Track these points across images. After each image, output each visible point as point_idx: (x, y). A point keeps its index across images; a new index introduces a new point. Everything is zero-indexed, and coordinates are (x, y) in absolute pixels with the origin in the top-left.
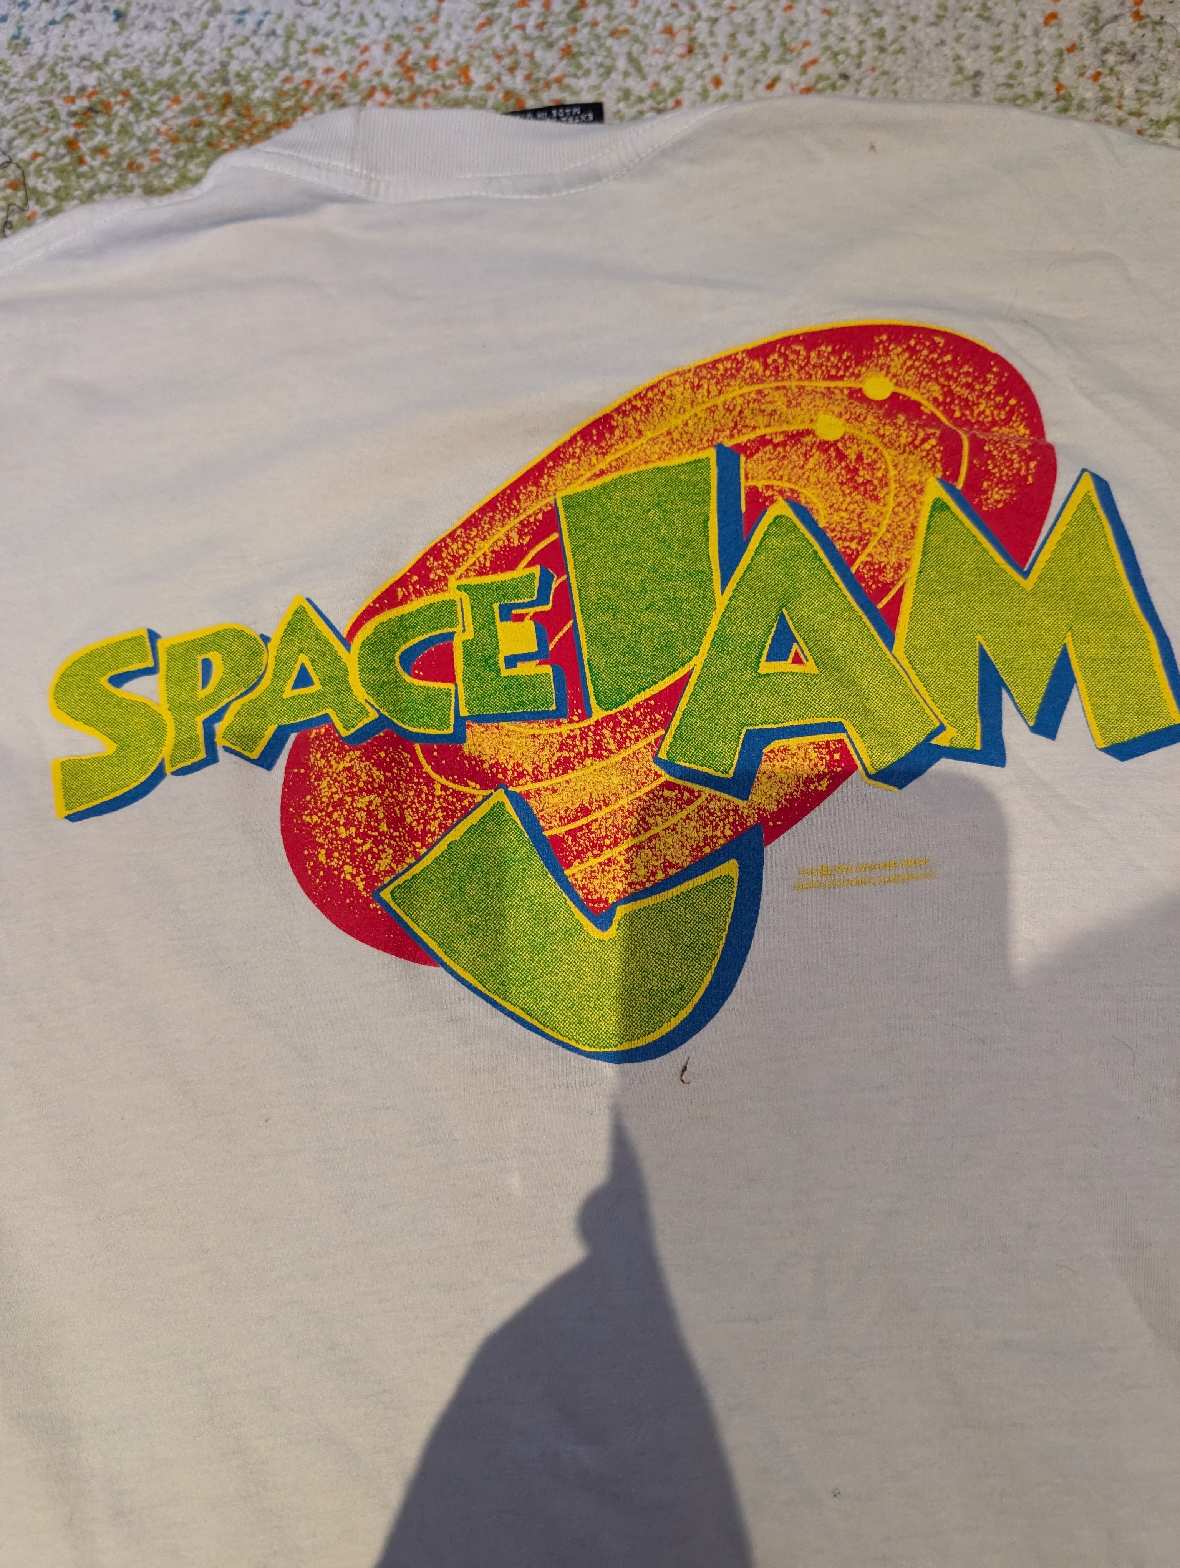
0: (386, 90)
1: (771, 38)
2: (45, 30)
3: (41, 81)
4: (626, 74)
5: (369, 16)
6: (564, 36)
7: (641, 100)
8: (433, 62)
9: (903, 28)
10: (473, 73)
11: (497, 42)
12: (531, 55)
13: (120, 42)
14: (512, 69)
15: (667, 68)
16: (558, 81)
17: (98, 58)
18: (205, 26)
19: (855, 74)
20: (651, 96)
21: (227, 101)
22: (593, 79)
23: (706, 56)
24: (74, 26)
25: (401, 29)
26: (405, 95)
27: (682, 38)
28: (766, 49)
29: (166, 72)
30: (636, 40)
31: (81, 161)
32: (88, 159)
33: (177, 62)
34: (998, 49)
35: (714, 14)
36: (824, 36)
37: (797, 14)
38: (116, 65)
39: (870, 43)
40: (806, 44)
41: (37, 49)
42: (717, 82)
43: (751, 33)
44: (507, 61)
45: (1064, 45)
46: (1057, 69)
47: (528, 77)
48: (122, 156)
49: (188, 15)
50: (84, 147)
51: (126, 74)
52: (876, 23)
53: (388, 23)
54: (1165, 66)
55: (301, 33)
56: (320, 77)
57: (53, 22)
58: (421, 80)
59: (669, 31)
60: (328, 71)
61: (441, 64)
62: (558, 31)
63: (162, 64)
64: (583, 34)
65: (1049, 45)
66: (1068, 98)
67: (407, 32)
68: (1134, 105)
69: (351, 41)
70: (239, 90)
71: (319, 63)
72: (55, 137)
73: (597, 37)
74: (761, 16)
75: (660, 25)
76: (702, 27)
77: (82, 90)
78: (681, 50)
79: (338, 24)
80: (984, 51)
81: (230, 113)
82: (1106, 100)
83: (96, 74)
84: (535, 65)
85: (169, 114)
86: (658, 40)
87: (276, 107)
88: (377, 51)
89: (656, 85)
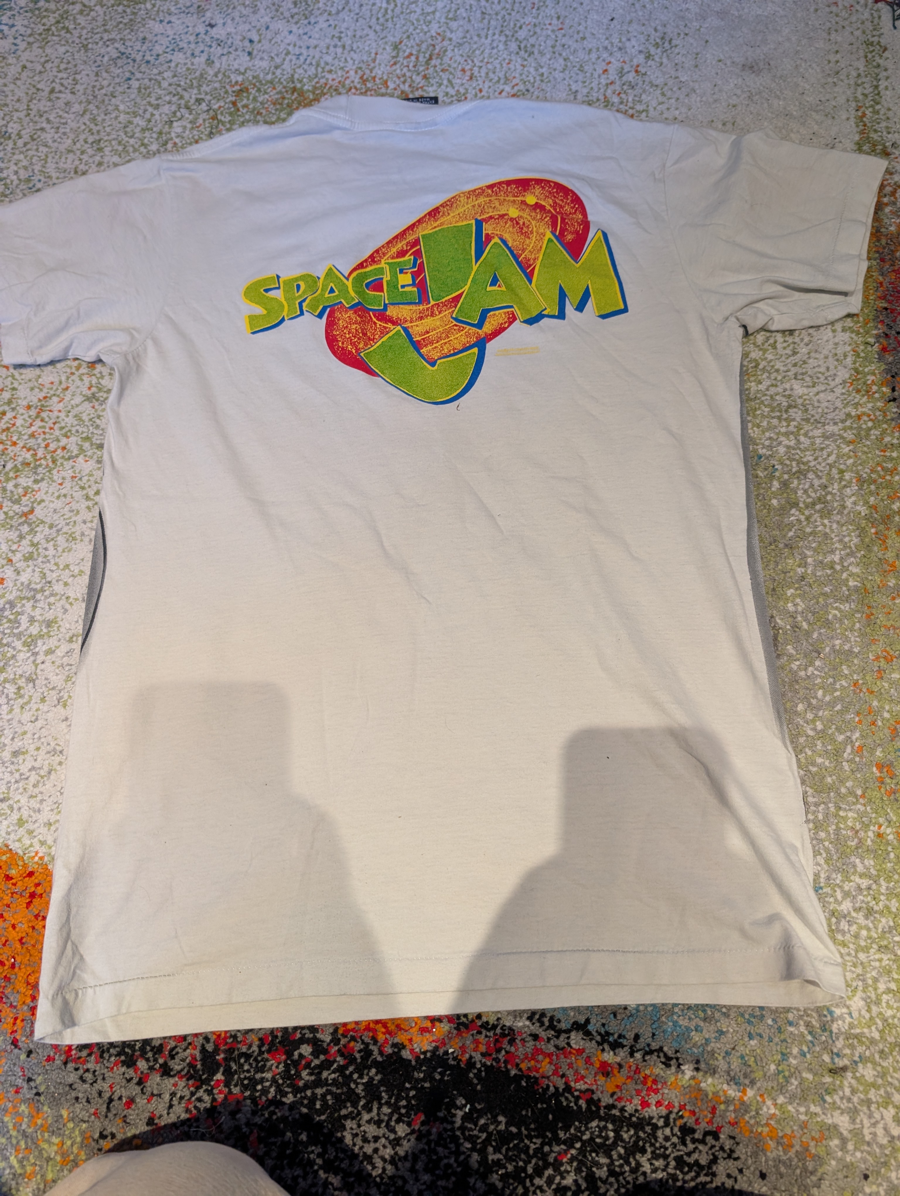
0: (356, 88)
1: (501, 75)
2: (220, 58)
3: (220, 78)
4: (447, 86)
5: (349, 59)
6: (424, 71)
7: (452, 96)
8: (374, 78)
9: (550, 73)
10: (389, 83)
11: (398, 71)
12: (411, 78)
13: (250, 64)
14: (404, 82)
15: (462, 84)
16: (422, 88)
17: (242, 70)
18: (284, 60)
19: (532, 90)
20: (456, 95)
21: (294, 89)
22: (434, 88)
23: (477, 80)
24: (232, 57)
25: (361, 65)
26: (364, 90)
27: (468, 73)
28: (500, 79)
29: (269, 77)
30: (451, 73)
31: (238, 110)
32: (241, 109)
33: (274, 73)
34: (585, 82)
35: (481, 64)
36: (521, 75)
37: (511, 66)
38: (249, 74)
39: (538, 78)
40: (514, 77)
41: (217, 65)
42: (481, 91)
43: (494, 73)
44: (402, 79)
45: (609, 81)
46: (605, 91)
47: (410, 86)
48: (254, 109)
49: (277, 55)
50: (239, 105)
51: (254, 77)
52: (541, 71)
53: (356, 62)
54: (644, 91)
55: (322, 64)
56: (330, 82)
57: (223, 55)
58: (369, 85)
59: (463, 70)
60: (333, 80)
61: (377, 79)
62: (421, 69)
63: (268, 74)
64: (431, 70)
65: (603, 81)
66: (608, 102)
67: (364, 66)
68: (632, 105)
69: (342, 68)
70: (299, 86)
71: (330, 76)
72: (228, 100)
73: (436, 72)
74: (498, 66)
75: (460, 68)
76: (476, 69)
77: (237, 82)
78: (467, 78)
79: (336, 62)
80: (580, 83)
81: (296, 94)
82: (622, 103)
83: (241, 76)
84: (413, 81)
85: (272, 94)
86: (459, 74)
87: (314, 93)
88: (352, 73)
89: (458, 91)
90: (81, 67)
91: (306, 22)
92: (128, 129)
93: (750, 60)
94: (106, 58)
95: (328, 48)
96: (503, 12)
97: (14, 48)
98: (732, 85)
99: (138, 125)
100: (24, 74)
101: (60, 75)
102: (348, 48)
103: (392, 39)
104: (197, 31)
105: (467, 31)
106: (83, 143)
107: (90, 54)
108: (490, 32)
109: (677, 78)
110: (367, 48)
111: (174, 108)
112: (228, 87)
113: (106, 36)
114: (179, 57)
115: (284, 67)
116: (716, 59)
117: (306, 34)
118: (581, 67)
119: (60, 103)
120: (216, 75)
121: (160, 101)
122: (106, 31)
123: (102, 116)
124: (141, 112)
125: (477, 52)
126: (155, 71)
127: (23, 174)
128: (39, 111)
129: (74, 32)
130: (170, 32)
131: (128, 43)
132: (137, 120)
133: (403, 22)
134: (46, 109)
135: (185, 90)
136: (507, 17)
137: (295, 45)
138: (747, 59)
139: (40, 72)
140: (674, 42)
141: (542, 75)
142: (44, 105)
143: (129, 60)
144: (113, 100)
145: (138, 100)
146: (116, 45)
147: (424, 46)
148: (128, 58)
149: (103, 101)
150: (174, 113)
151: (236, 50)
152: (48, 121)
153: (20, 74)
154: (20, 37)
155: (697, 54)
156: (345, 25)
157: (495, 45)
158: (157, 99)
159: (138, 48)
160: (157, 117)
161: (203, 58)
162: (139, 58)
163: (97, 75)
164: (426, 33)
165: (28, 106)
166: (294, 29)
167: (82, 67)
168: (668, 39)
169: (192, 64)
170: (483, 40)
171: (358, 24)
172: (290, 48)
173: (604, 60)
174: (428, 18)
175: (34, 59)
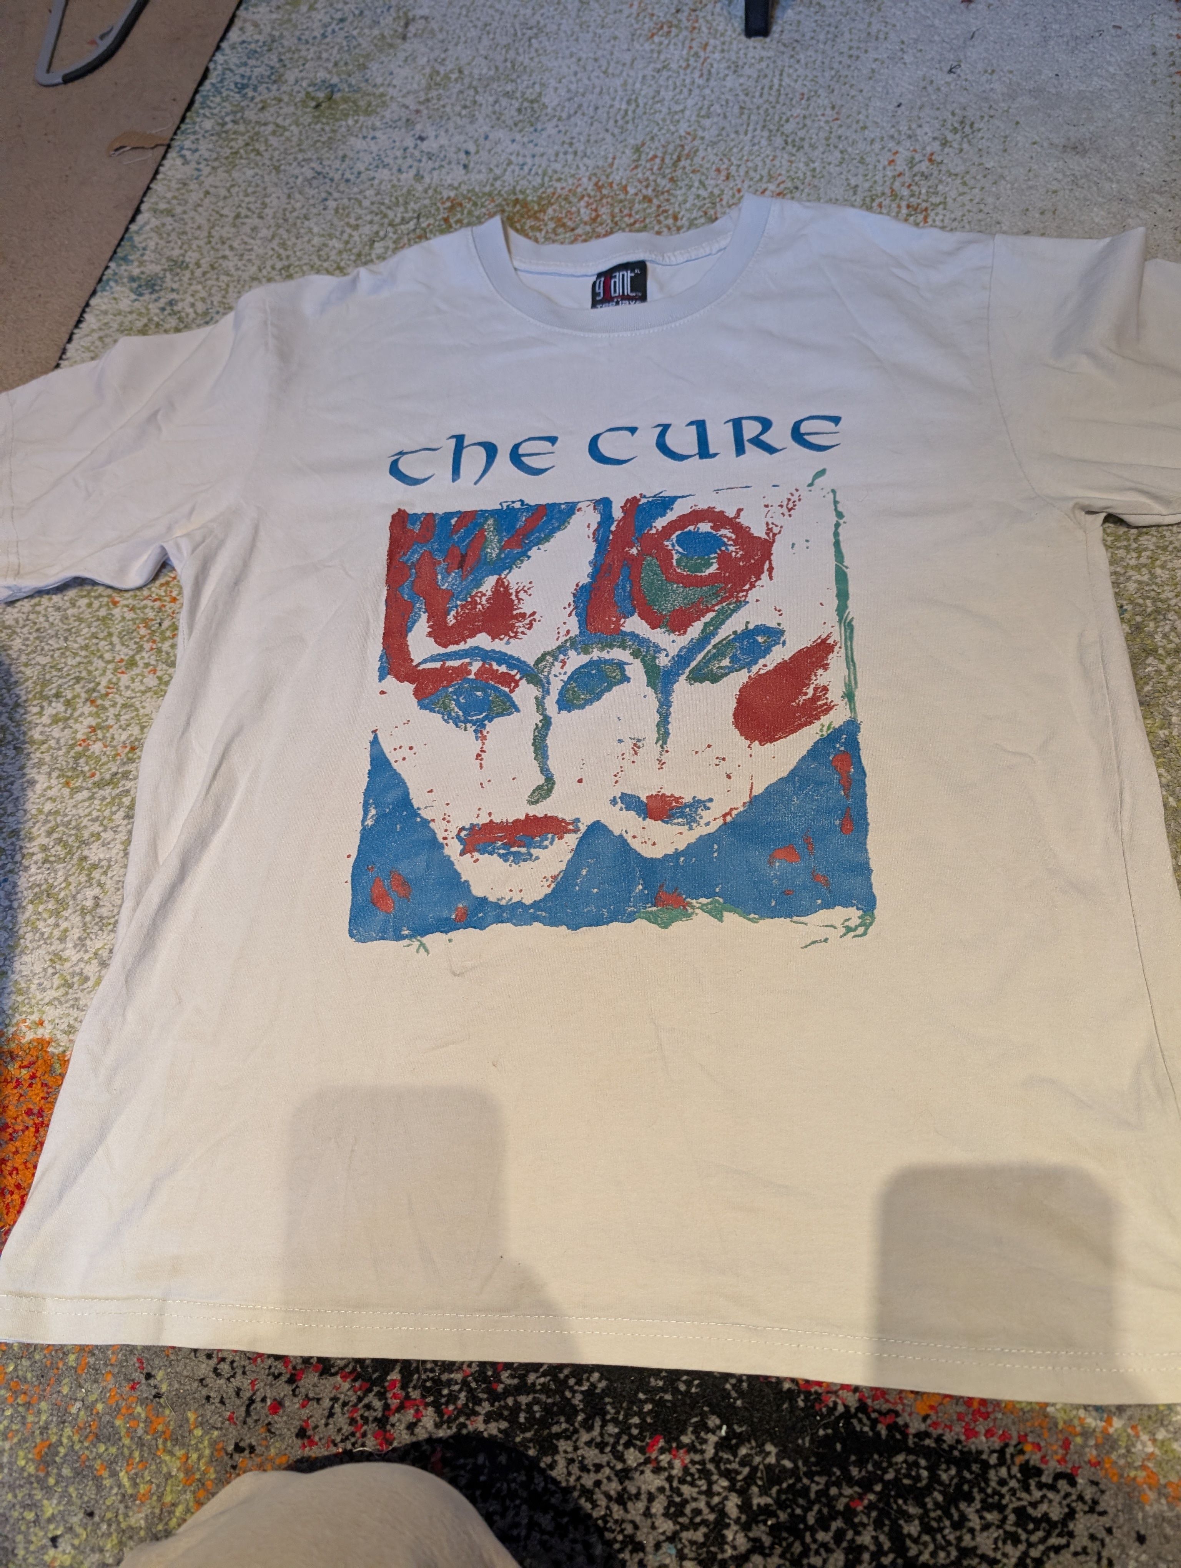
90: (270, 190)
91: (532, 129)
92: (321, 253)
93: (1073, 140)
94: (300, 179)
95: (557, 155)
96: (766, 106)
97: (196, 173)
98: (1051, 169)
99: (334, 247)
100: (207, 201)
101: (247, 199)
102: (580, 154)
103: (632, 142)
104: (405, 144)
105: (723, 128)
106: (269, 269)
107: (281, 176)
108: (751, 128)
109: (981, 164)
110: (603, 153)
111: (375, 228)
112: (439, 204)
113: (300, 156)
114: (384, 174)
115: (505, 178)
116: (1030, 141)
117: (532, 141)
118: (862, 161)
119: (246, 229)
120: (426, 191)
121: (360, 222)
122: (301, 151)
123: (293, 240)
124: (338, 234)
125: (735, 150)
126: (356, 190)
127: (200, 307)
128: (221, 237)
129: (265, 154)
130: (374, 148)
131: (326, 163)
132: (334, 243)
133: (646, 123)
134: (230, 235)
135: (389, 208)
136: (771, 111)
137: (518, 154)
138: (1069, 139)
139: (225, 198)
140: (976, 126)
141: (814, 170)
142: (227, 231)
143: (327, 180)
144: (307, 223)
145: (335, 221)
146: (313, 165)
147: (671, 147)
148: (325, 177)
149: (295, 224)
150: (377, 233)
151: (450, 163)
152: (231, 248)
153: (202, 200)
154: (204, 163)
155: (1006, 137)
156: (578, 129)
157: (756, 141)
158: (357, 219)
159: (338, 166)
160: (357, 238)
161: (413, 172)
162: (337, 177)
163: (289, 196)
164: (673, 133)
165: (209, 233)
166: (518, 137)
167: (273, 189)
168: (968, 123)
169: (399, 180)
170: (741, 137)
171: (593, 128)
172: (513, 158)
173: (890, 150)
174: (677, 117)
175: (218, 184)
